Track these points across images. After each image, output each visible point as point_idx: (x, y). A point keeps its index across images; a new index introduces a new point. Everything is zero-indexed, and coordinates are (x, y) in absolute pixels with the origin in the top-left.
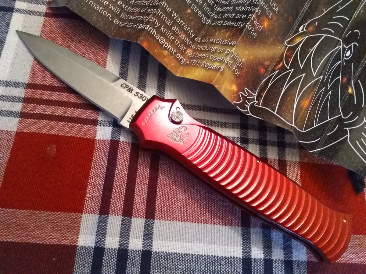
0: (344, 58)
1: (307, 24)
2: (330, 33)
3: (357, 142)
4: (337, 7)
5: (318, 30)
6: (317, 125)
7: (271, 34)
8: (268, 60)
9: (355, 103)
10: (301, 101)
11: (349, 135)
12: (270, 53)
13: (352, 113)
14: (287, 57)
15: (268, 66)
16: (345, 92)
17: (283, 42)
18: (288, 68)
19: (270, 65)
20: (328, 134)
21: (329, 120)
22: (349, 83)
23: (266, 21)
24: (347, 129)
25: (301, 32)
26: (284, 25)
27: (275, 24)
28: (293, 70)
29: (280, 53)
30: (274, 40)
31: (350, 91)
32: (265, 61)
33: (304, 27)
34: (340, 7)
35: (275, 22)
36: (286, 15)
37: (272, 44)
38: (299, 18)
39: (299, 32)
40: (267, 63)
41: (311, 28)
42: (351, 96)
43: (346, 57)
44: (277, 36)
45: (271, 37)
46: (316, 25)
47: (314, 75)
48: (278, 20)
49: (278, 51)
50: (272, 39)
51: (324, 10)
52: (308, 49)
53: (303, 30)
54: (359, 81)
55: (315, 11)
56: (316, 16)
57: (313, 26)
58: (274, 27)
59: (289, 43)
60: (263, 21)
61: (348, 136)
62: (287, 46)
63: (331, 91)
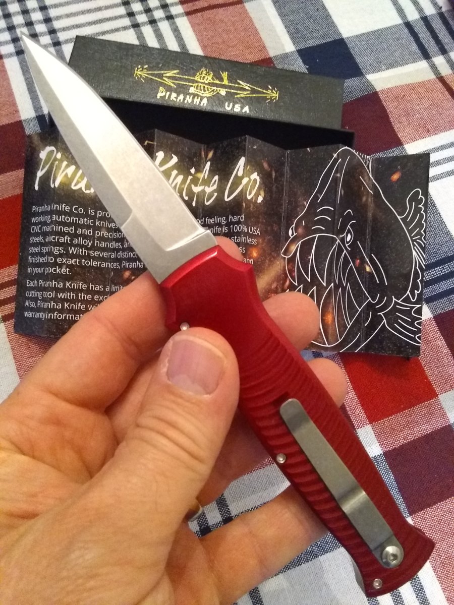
0: (347, 245)
1: (294, 225)
2: (321, 231)
3: (395, 324)
4: (316, 197)
5: (308, 231)
6: (350, 324)
7: (263, 258)
8: (274, 282)
9: (378, 282)
10: (324, 318)
11: (385, 320)
12: (272, 275)
13: (379, 295)
14: (291, 272)
15: (276, 287)
16: (363, 273)
17: (279, 255)
18: (297, 284)
19: (277, 285)
20: (366, 325)
21: (360, 310)
22: (363, 261)
23: (253, 252)
24: (381, 313)
25: (292, 237)
26: (272, 238)
27: (264, 245)
28: (302, 286)
29: (282, 268)
30: (270, 261)
31: (368, 269)
32: (271, 285)
33: (292, 229)
34: (319, 195)
35: (262, 244)
36: (269, 228)
37: (269, 265)
38: (284, 221)
39: (290, 237)
40: (274, 286)
41: (300, 230)
42: (371, 274)
43: (348, 243)
44: (271, 254)
45: (265, 261)
46: (304, 225)
47: (325, 284)
48: (265, 239)
49: (279, 267)
50: (267, 261)
51: (305, 203)
52: (307, 257)
53: (293, 234)
54: (372, 255)
55: (297, 206)
56: (300, 213)
57: (301, 227)
58: (264, 250)
59: (285, 253)
60: (251, 253)
61: (384, 323)
62: (285, 258)
63: (349, 284)
